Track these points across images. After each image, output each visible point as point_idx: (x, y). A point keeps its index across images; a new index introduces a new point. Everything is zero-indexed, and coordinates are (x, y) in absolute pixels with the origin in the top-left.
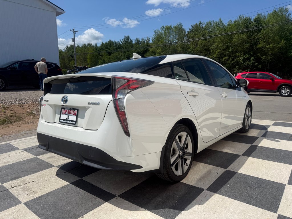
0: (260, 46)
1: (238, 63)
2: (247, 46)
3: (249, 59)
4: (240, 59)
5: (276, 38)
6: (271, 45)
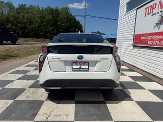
0: (59, 24)
1: (49, 31)
2: (52, 23)
3: (54, 30)
5: (65, 21)
6: (63, 24)
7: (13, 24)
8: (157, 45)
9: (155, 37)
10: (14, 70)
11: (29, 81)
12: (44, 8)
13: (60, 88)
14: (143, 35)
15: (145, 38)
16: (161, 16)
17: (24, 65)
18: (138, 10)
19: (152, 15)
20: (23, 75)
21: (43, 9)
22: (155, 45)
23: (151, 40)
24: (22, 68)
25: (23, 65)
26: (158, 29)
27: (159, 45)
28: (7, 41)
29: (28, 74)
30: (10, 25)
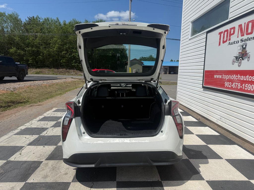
4: (76, 55)
7: (18, 47)
8: (237, 89)
9: (234, 77)
10: (23, 127)
11: (46, 147)
12: (67, 22)
13: (93, 166)
14: (217, 72)
15: (220, 77)
16: (243, 46)
17: (38, 119)
18: (209, 34)
19: (230, 44)
20: (37, 136)
21: (65, 24)
22: (235, 89)
23: (229, 81)
24: (35, 124)
25: (35, 117)
26: (239, 66)
27: (241, 89)
28: (11, 76)
29: (44, 134)
30: (15, 49)
